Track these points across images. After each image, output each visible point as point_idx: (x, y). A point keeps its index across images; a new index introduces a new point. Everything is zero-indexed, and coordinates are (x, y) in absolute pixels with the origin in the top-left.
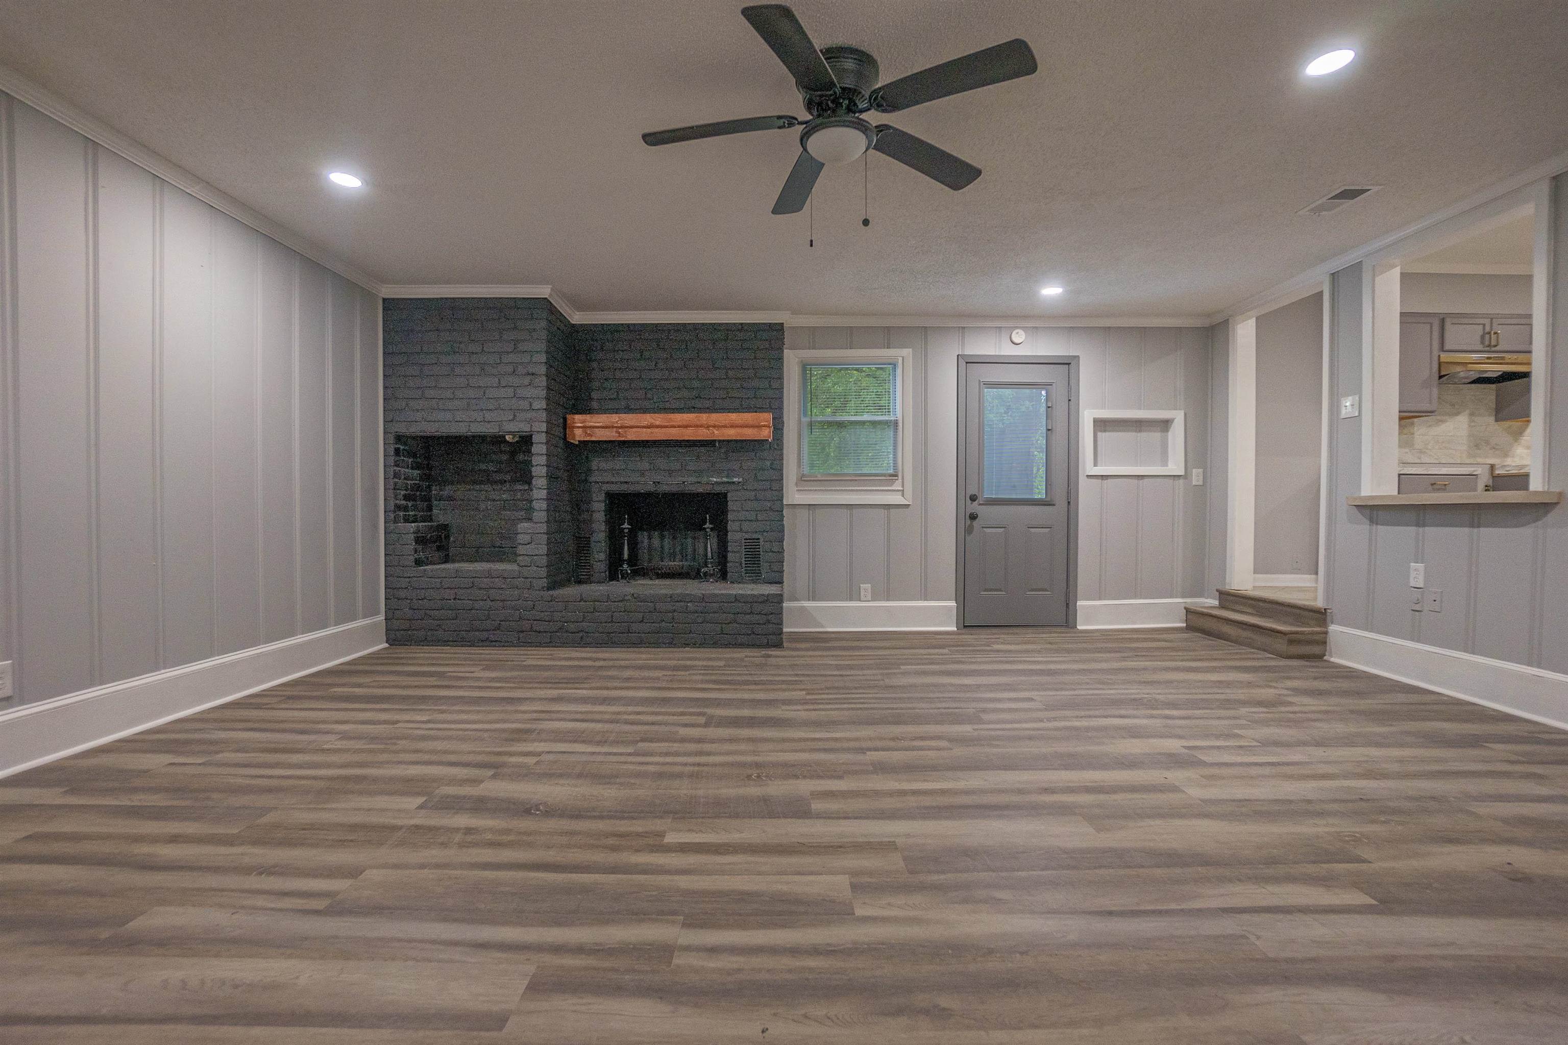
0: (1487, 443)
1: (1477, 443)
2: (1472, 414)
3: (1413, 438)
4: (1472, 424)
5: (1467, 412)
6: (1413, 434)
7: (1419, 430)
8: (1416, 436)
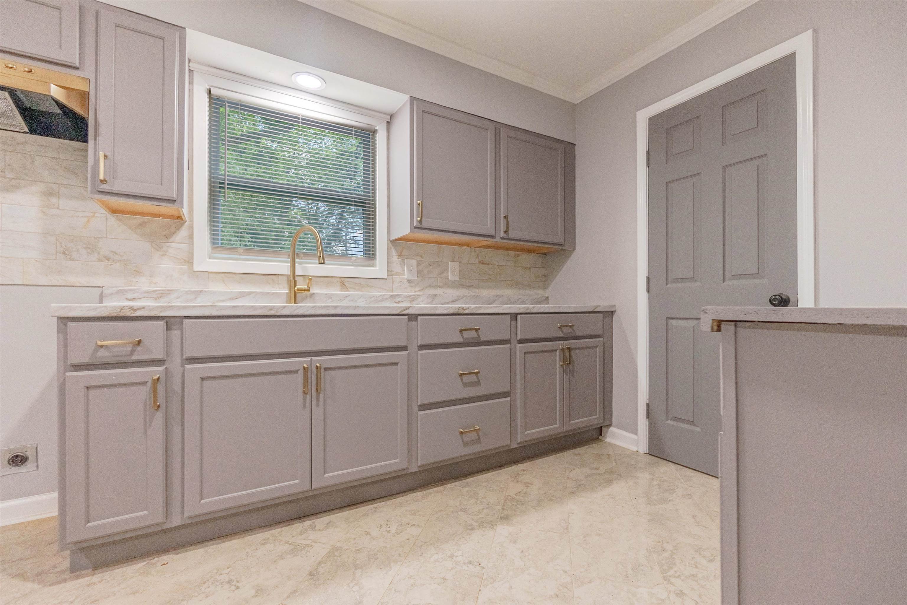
0: (88, 248)
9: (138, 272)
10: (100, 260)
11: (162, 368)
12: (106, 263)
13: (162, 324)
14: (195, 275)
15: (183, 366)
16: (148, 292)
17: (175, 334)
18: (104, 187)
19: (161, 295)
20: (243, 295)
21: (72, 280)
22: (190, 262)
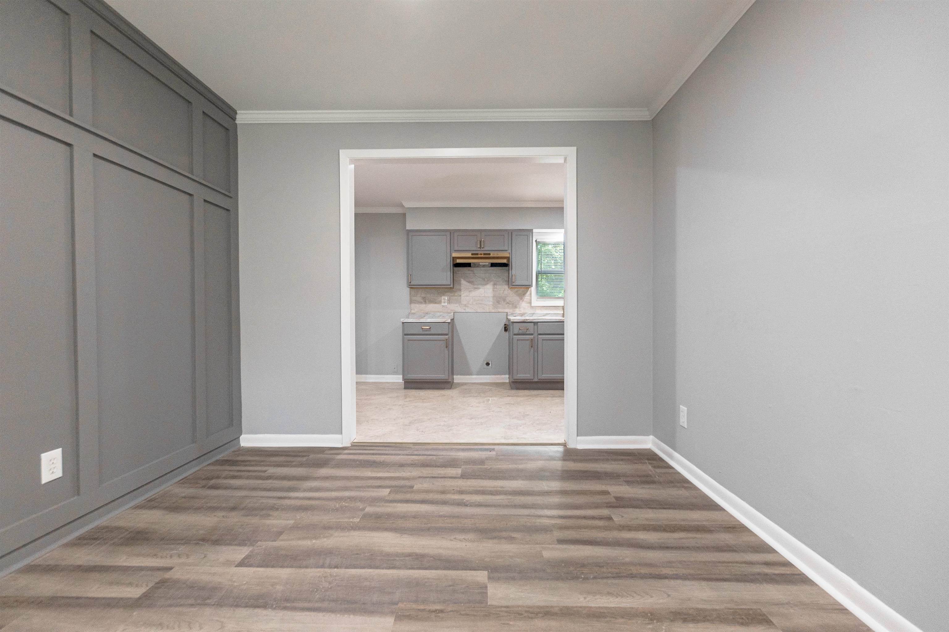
0: (504, 300)
1: (499, 300)
2: (495, 284)
3: (461, 298)
4: (495, 290)
5: (492, 283)
6: (460, 296)
7: (464, 293)
8: (462, 297)
9: (516, 307)
10: (506, 304)
11: (533, 336)
12: (508, 305)
13: (533, 324)
14: (532, 307)
15: (538, 336)
16: (519, 314)
17: (536, 327)
18: (514, 284)
19: (522, 315)
20: (547, 314)
21: (500, 310)
22: (530, 303)
